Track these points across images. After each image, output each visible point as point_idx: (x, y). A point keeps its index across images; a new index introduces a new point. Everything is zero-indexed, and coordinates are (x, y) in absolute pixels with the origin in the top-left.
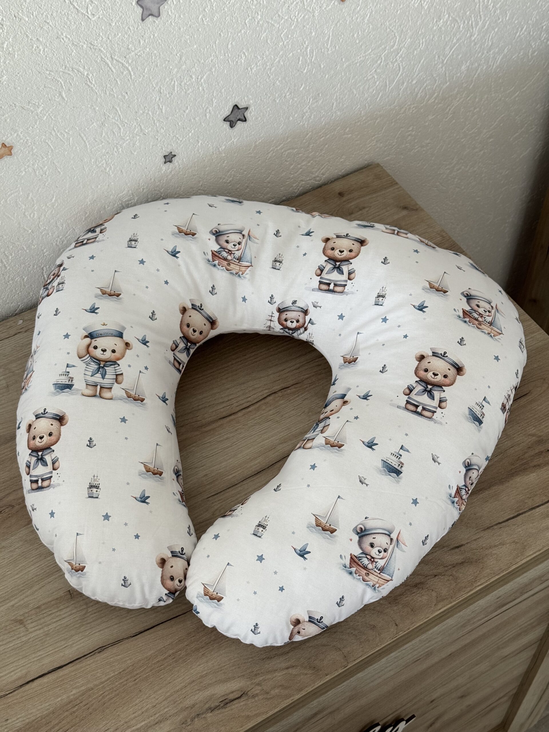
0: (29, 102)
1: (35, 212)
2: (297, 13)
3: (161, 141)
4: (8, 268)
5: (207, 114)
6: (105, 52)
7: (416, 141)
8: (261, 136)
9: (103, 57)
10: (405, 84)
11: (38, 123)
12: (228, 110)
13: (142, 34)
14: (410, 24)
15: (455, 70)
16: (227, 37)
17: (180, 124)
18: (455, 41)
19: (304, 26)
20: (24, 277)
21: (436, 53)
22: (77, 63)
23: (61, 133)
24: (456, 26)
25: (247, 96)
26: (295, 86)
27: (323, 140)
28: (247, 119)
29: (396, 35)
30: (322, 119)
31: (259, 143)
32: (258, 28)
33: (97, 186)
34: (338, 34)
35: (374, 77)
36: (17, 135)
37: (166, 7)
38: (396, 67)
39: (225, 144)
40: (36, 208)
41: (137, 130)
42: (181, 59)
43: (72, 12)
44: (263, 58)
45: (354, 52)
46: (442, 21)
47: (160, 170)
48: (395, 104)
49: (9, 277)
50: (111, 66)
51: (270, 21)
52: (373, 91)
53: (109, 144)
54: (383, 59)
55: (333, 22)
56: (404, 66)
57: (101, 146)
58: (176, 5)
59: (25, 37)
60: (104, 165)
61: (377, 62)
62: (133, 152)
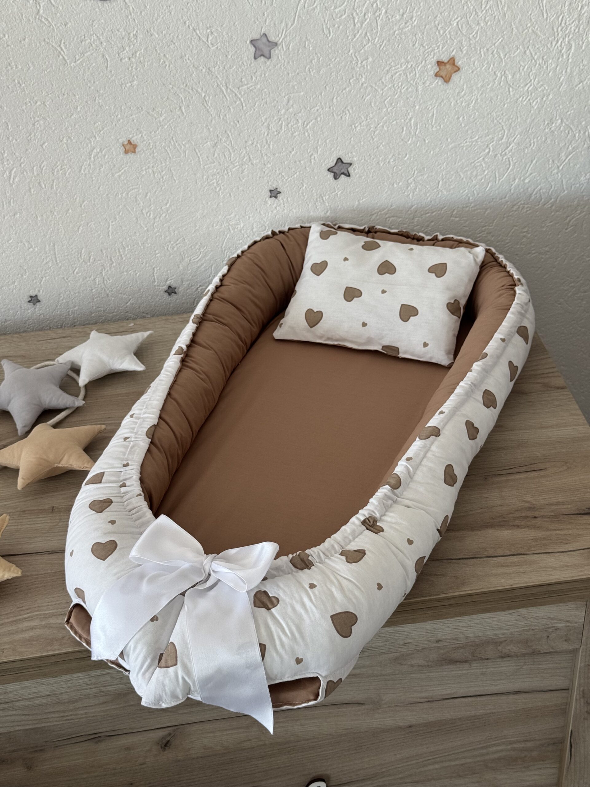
0: (154, 109)
1: (152, 213)
2: (400, 84)
3: (267, 174)
4: (124, 259)
5: (312, 160)
6: (221, 79)
7: (533, 244)
8: (365, 195)
9: (219, 84)
10: (517, 180)
11: (160, 129)
12: (333, 161)
13: (255, 71)
14: (519, 120)
15: (573, 179)
16: (332, 92)
17: (286, 163)
18: (570, 148)
19: (408, 98)
20: (137, 272)
21: (550, 156)
22: (196, 84)
23: (179, 144)
24: (570, 134)
25: (351, 153)
26: (399, 154)
27: (429, 216)
28: (351, 175)
29: (504, 128)
30: (428, 195)
31: (363, 202)
32: (362, 90)
33: (208, 203)
34: (443, 113)
35: (482, 165)
36: (142, 136)
37: (277, 52)
38: (506, 161)
39: (329, 194)
40: (152, 208)
41: (246, 158)
42: (288, 102)
43: (195, 38)
44: (367, 120)
45: (460, 135)
46: (554, 125)
47: (266, 203)
48: (507, 198)
49: (124, 268)
50: (225, 93)
51: (374, 86)
52: (482, 179)
53: (220, 165)
54: (491, 149)
55: (436, 100)
56: (515, 161)
57: (213, 165)
58: (285, 52)
59: (154, 51)
60: (215, 184)
61: (484, 151)
62: (241, 178)
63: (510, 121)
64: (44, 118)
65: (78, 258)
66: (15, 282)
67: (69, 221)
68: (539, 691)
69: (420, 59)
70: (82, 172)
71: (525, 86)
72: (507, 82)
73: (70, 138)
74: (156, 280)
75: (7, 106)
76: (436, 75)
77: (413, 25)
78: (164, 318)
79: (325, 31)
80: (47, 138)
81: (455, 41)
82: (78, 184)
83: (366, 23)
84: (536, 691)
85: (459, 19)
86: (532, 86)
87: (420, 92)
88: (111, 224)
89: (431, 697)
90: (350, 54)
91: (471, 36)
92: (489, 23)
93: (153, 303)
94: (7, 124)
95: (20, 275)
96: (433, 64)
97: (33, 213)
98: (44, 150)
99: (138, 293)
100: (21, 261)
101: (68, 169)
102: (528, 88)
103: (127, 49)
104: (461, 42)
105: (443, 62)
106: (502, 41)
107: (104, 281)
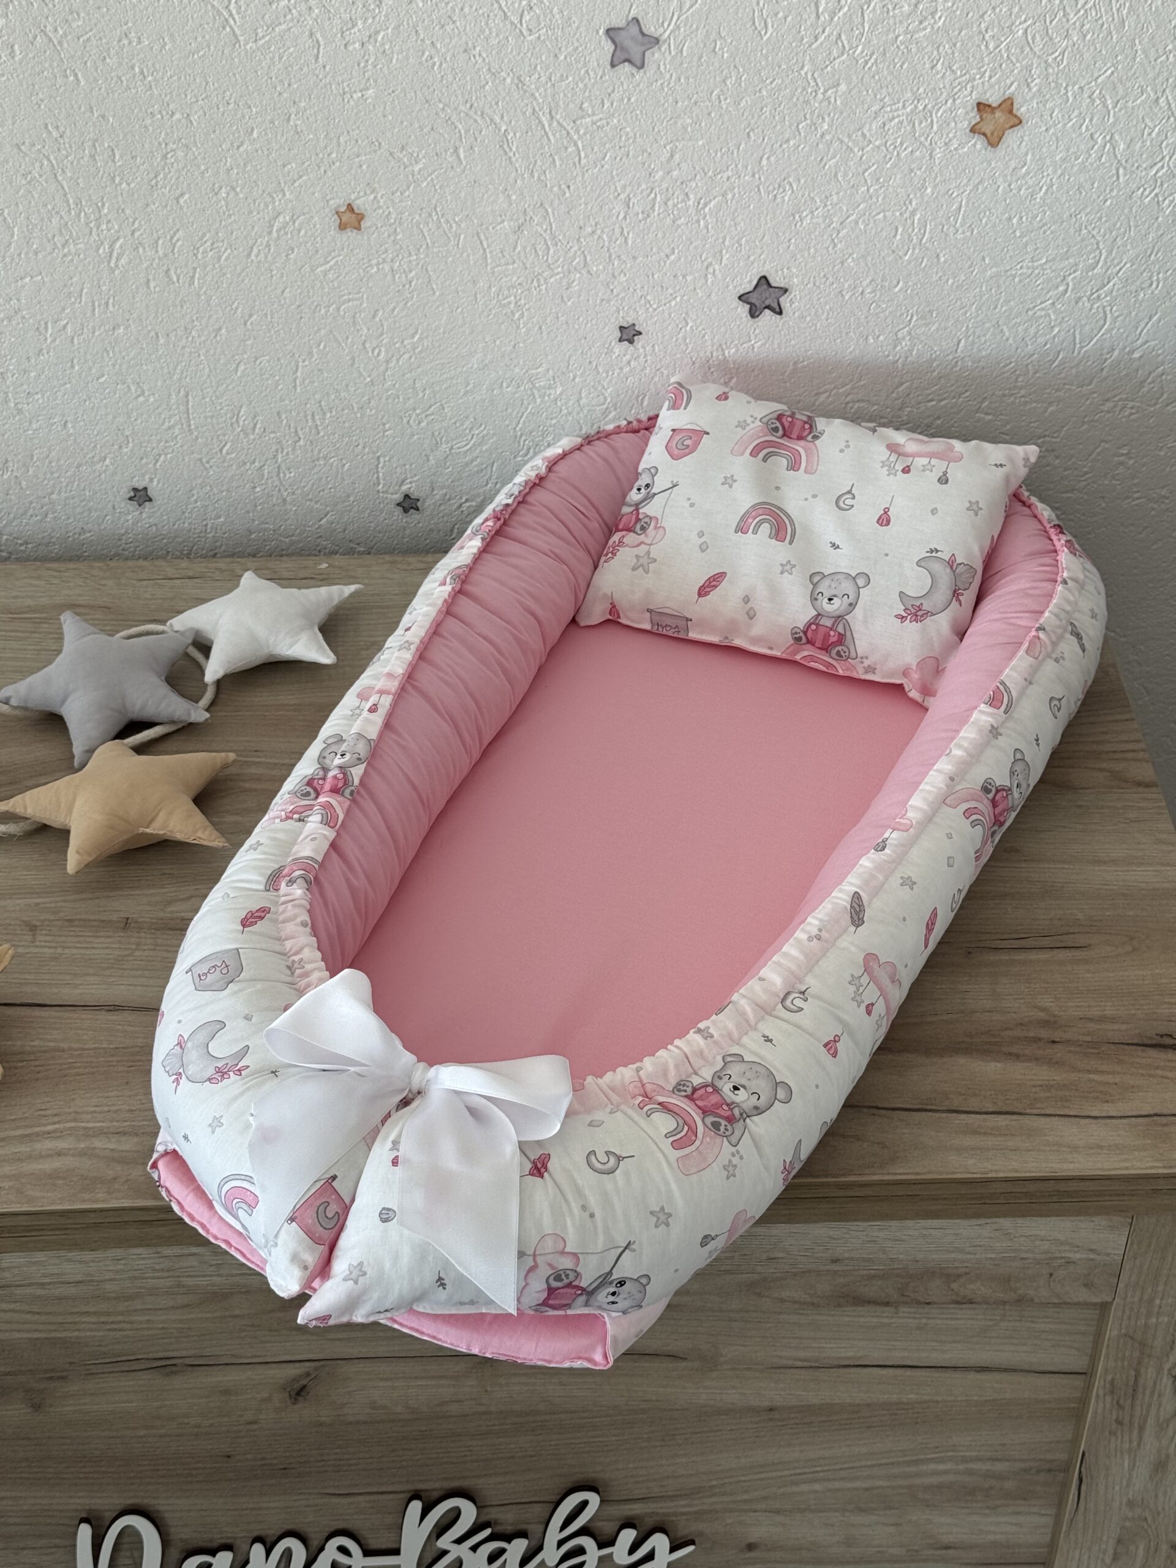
0: (403, 148)
1: (383, 350)
2: (899, 141)
3: (618, 295)
4: (322, 434)
5: (709, 276)
6: (540, 100)
8: (808, 354)
9: (537, 109)
10: (1116, 353)
11: (412, 188)
12: (750, 282)
13: (609, 91)
14: (1132, 233)
16: (761, 145)
17: (656, 276)
19: (912, 171)
20: (344, 462)
22: (491, 106)
23: (447, 221)
25: (789, 268)
26: (884, 279)
27: (933, 406)
28: (784, 312)
29: (1101, 246)
30: (935, 364)
31: (804, 367)
32: (821, 146)
33: (495, 341)
34: (979, 206)
35: (1049, 315)
36: (375, 198)
37: (656, 55)
38: (1098, 312)
39: (736, 346)
40: (385, 342)
41: (577, 260)
42: (672, 156)
43: (496, 15)
44: (826, 205)
45: (1011, 253)
47: (610, 351)
48: (1092, 386)
49: (320, 451)
50: (547, 129)
51: (846, 140)
52: (1046, 344)
53: (526, 269)
54: (1071, 286)
55: (969, 180)
56: (1116, 314)
57: (511, 267)
58: (674, 58)
59: (413, 33)
60: (512, 306)
61: (1057, 287)
62: (565, 299)
63: (1114, 233)
64: (186, 146)
65: (232, 424)
66: (105, 458)
67: (219, 350)
68: (1027, 1371)
69: (944, 95)
70: (253, 257)
71: (1152, 166)
72: (1116, 157)
73: (234, 189)
74: (382, 481)
75: (114, 116)
76: (973, 130)
77: (936, 27)
78: (388, 558)
79: (757, 24)
80: (189, 185)
81: (1018, 65)
82: (243, 281)
83: (841, 14)
84: (1021, 1371)
85: (1029, 23)
86: (1166, 169)
87: (937, 162)
88: (300, 364)
89: (816, 1361)
90: (803, 73)
91: (1050, 60)
92: (1089, 37)
93: (372, 525)
95: (116, 447)
96: (970, 108)
97: (150, 328)
98: (181, 208)
99: (343, 502)
100: (121, 419)
101: (226, 249)
102: (1157, 172)
103: (359, 22)
104: (1029, 68)
105: (989, 106)
106: (1112, 73)
107: (279, 473)
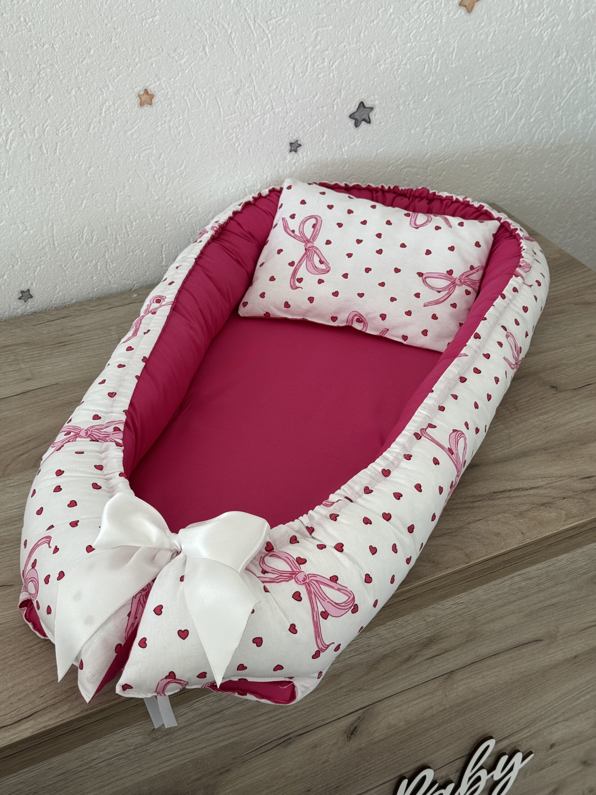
0: (175, 50)
1: (164, 177)
2: (426, 15)
3: (289, 124)
4: (131, 236)
5: (335, 106)
6: (249, 12)
7: (531, 189)
8: (384, 143)
9: (247, 17)
10: (523, 120)
11: (180, 74)
12: (355, 106)
14: (530, 53)
15: (571, 116)
16: (360, 25)
17: (308, 110)
18: (572, 83)
20: (143, 251)
21: (554, 92)
22: (223, 19)
23: (199, 91)
24: (573, 67)
25: (374, 95)
26: (418, 96)
27: (442, 164)
28: (371, 121)
29: (517, 62)
30: (442, 140)
31: (381, 152)
32: (389, 22)
33: (225, 162)
34: (463, 48)
35: (493, 104)
36: (160, 83)
38: (515, 99)
39: (348, 145)
40: (165, 172)
41: (268, 106)
42: (316, 37)
44: (391, 57)
45: (477, 71)
46: (560, 58)
47: (285, 158)
48: (513, 140)
49: (130, 247)
50: (252, 28)
51: (401, 17)
52: (492, 120)
53: (241, 115)
54: (504, 85)
55: (458, 33)
56: (523, 99)
57: (233, 116)
60: (234, 139)
61: (497, 88)
62: (262, 131)
63: (523, 54)
64: (52, 65)
65: (79, 239)
66: (4, 275)
67: (71, 193)
70: (91, 131)
71: (539, 15)
72: (523, 12)
73: (79, 88)
74: (164, 260)
75: (8, 51)
76: (460, 4)
80: (53, 89)
82: (85, 147)
86: (545, 16)
87: (444, 24)
88: (118, 194)
94: (8, 73)
95: (10, 266)
97: (30, 186)
98: (49, 105)
100: (13, 248)
101: (75, 128)
102: (542, 18)
107: (106, 265)
